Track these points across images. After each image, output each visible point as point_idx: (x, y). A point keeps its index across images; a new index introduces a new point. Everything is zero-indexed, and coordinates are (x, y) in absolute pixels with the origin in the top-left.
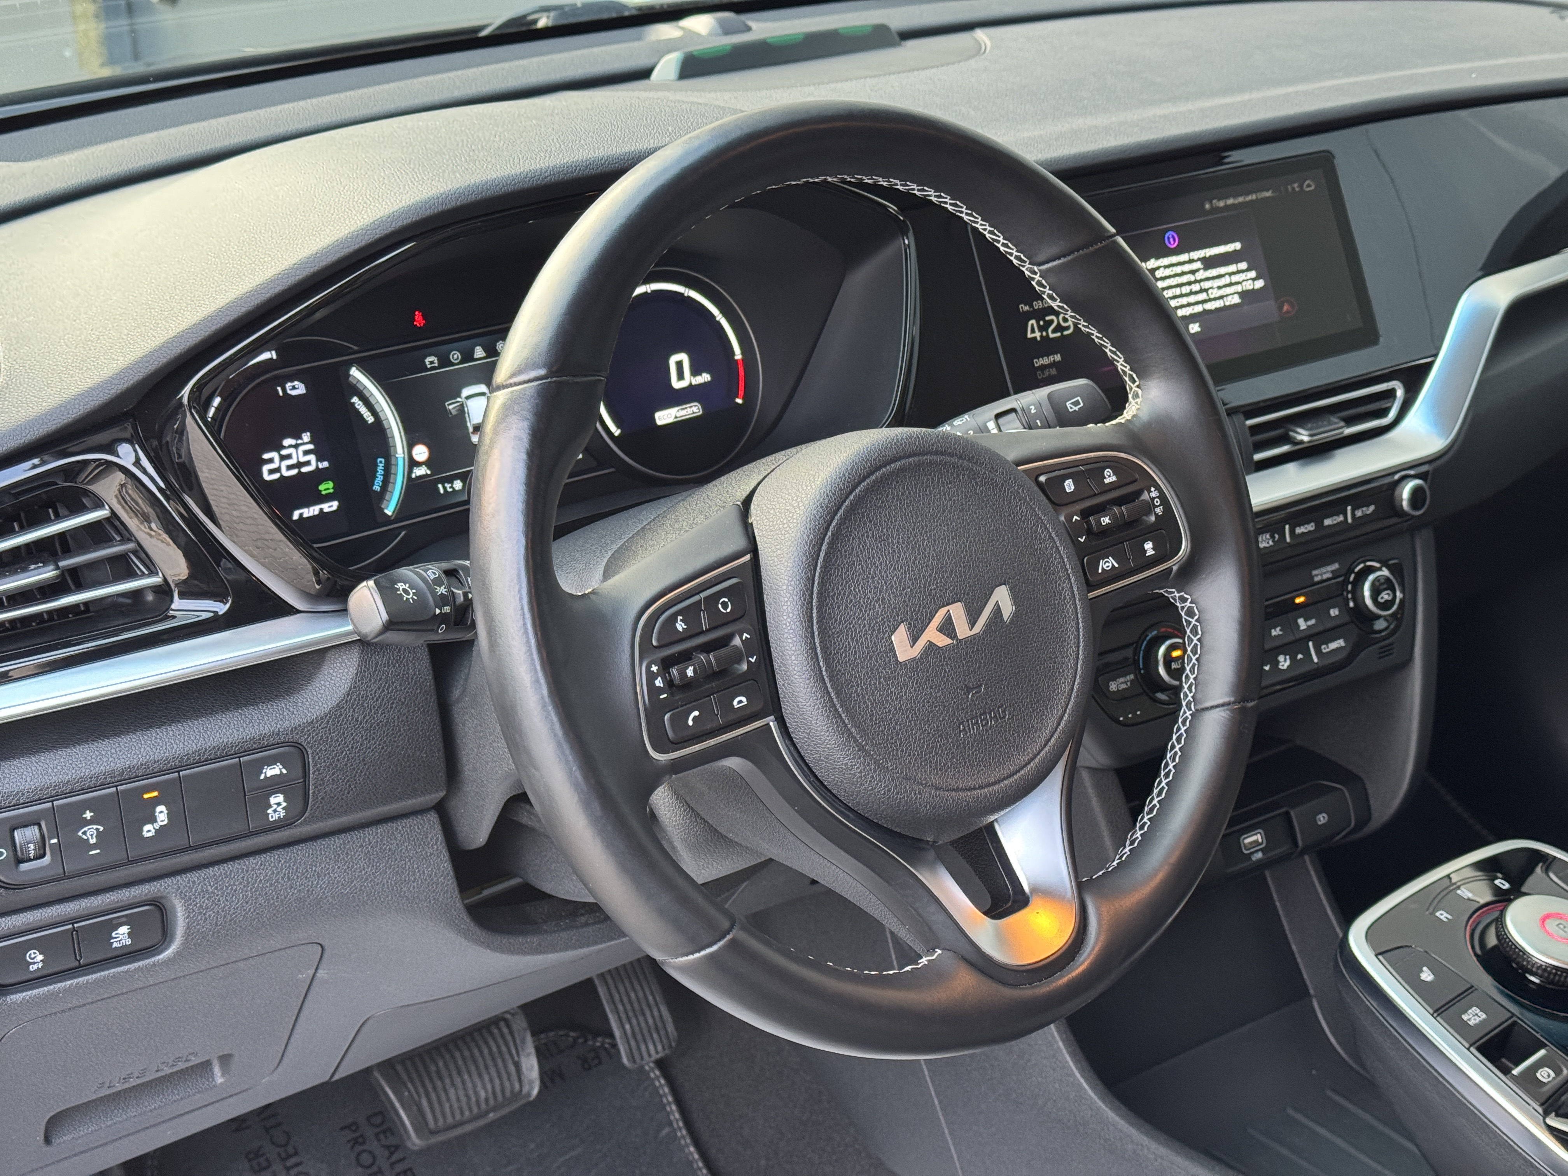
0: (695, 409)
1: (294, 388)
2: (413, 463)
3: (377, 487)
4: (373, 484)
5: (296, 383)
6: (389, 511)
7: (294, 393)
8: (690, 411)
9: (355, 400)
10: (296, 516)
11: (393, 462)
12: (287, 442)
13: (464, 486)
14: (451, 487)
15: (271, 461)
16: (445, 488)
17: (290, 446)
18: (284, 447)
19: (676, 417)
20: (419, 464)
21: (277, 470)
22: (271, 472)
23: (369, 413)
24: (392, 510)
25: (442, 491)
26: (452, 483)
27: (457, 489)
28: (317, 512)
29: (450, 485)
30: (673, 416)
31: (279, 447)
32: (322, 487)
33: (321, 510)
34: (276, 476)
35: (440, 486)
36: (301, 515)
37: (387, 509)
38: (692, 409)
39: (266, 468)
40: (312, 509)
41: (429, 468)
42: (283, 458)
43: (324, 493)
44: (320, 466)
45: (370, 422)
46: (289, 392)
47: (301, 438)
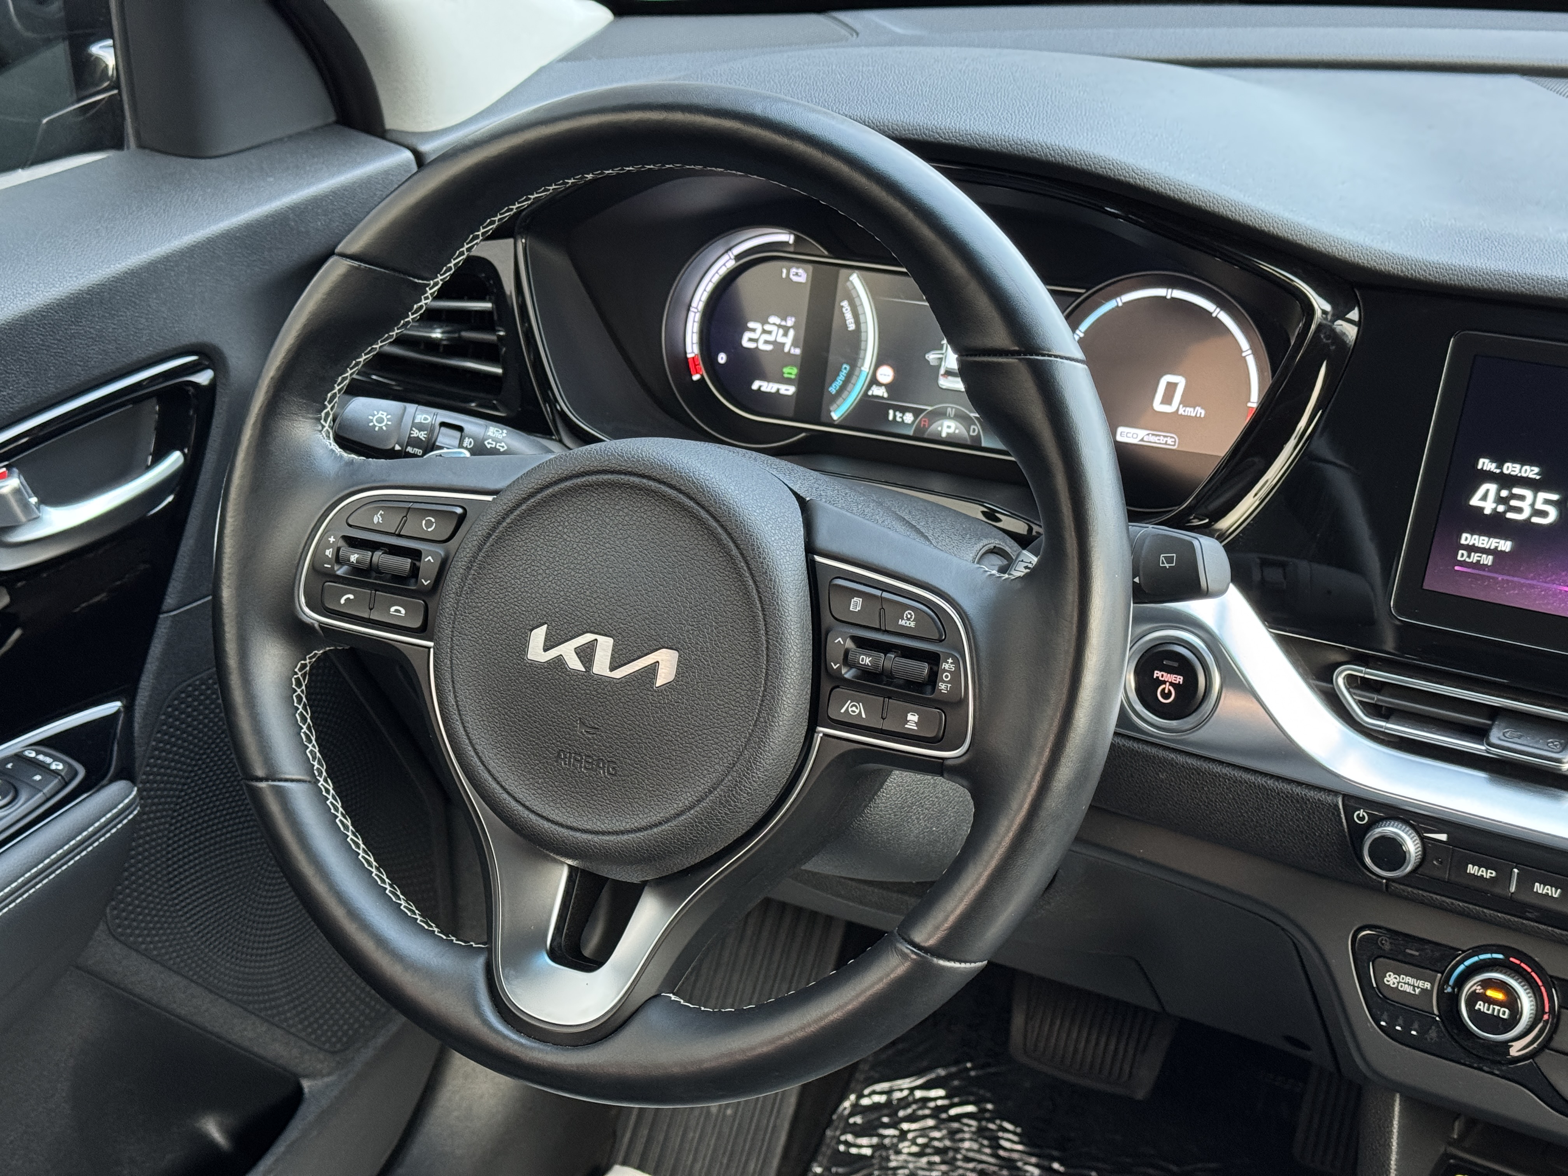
0: (1170, 441)
1: (797, 274)
2: (874, 381)
3: (833, 389)
4: (830, 385)
5: (800, 271)
6: (836, 415)
7: (795, 279)
8: (1163, 440)
9: (845, 304)
10: (755, 385)
11: (856, 373)
12: (773, 319)
13: (913, 422)
14: (902, 418)
15: (754, 330)
16: (895, 416)
17: (774, 324)
18: (769, 323)
19: (1142, 440)
20: (879, 384)
21: (756, 341)
22: (751, 340)
23: (852, 320)
24: (839, 415)
25: (891, 418)
26: (904, 414)
27: (906, 421)
28: (774, 390)
29: (901, 415)
30: (1140, 438)
31: (764, 322)
32: (786, 370)
33: (778, 390)
34: (752, 345)
35: (891, 412)
36: (760, 387)
37: (835, 411)
38: (1165, 439)
39: (747, 335)
40: (771, 384)
41: (887, 391)
42: (764, 332)
43: (786, 376)
44: (792, 351)
45: (850, 329)
46: (791, 276)
47: (786, 320)
